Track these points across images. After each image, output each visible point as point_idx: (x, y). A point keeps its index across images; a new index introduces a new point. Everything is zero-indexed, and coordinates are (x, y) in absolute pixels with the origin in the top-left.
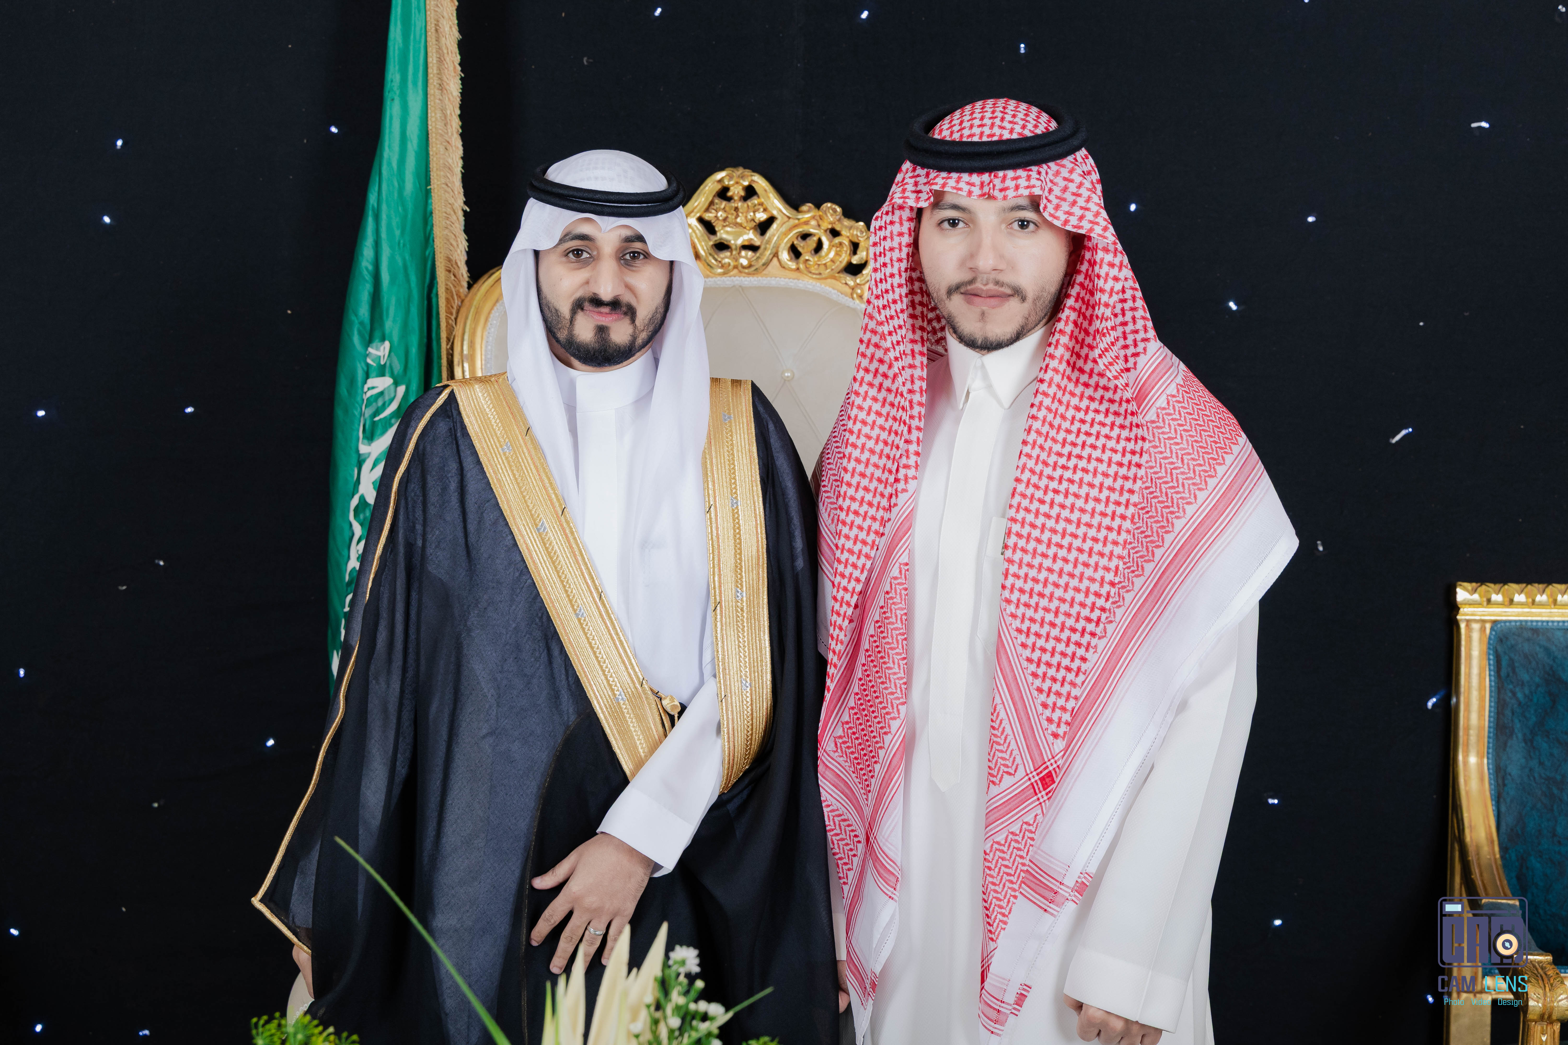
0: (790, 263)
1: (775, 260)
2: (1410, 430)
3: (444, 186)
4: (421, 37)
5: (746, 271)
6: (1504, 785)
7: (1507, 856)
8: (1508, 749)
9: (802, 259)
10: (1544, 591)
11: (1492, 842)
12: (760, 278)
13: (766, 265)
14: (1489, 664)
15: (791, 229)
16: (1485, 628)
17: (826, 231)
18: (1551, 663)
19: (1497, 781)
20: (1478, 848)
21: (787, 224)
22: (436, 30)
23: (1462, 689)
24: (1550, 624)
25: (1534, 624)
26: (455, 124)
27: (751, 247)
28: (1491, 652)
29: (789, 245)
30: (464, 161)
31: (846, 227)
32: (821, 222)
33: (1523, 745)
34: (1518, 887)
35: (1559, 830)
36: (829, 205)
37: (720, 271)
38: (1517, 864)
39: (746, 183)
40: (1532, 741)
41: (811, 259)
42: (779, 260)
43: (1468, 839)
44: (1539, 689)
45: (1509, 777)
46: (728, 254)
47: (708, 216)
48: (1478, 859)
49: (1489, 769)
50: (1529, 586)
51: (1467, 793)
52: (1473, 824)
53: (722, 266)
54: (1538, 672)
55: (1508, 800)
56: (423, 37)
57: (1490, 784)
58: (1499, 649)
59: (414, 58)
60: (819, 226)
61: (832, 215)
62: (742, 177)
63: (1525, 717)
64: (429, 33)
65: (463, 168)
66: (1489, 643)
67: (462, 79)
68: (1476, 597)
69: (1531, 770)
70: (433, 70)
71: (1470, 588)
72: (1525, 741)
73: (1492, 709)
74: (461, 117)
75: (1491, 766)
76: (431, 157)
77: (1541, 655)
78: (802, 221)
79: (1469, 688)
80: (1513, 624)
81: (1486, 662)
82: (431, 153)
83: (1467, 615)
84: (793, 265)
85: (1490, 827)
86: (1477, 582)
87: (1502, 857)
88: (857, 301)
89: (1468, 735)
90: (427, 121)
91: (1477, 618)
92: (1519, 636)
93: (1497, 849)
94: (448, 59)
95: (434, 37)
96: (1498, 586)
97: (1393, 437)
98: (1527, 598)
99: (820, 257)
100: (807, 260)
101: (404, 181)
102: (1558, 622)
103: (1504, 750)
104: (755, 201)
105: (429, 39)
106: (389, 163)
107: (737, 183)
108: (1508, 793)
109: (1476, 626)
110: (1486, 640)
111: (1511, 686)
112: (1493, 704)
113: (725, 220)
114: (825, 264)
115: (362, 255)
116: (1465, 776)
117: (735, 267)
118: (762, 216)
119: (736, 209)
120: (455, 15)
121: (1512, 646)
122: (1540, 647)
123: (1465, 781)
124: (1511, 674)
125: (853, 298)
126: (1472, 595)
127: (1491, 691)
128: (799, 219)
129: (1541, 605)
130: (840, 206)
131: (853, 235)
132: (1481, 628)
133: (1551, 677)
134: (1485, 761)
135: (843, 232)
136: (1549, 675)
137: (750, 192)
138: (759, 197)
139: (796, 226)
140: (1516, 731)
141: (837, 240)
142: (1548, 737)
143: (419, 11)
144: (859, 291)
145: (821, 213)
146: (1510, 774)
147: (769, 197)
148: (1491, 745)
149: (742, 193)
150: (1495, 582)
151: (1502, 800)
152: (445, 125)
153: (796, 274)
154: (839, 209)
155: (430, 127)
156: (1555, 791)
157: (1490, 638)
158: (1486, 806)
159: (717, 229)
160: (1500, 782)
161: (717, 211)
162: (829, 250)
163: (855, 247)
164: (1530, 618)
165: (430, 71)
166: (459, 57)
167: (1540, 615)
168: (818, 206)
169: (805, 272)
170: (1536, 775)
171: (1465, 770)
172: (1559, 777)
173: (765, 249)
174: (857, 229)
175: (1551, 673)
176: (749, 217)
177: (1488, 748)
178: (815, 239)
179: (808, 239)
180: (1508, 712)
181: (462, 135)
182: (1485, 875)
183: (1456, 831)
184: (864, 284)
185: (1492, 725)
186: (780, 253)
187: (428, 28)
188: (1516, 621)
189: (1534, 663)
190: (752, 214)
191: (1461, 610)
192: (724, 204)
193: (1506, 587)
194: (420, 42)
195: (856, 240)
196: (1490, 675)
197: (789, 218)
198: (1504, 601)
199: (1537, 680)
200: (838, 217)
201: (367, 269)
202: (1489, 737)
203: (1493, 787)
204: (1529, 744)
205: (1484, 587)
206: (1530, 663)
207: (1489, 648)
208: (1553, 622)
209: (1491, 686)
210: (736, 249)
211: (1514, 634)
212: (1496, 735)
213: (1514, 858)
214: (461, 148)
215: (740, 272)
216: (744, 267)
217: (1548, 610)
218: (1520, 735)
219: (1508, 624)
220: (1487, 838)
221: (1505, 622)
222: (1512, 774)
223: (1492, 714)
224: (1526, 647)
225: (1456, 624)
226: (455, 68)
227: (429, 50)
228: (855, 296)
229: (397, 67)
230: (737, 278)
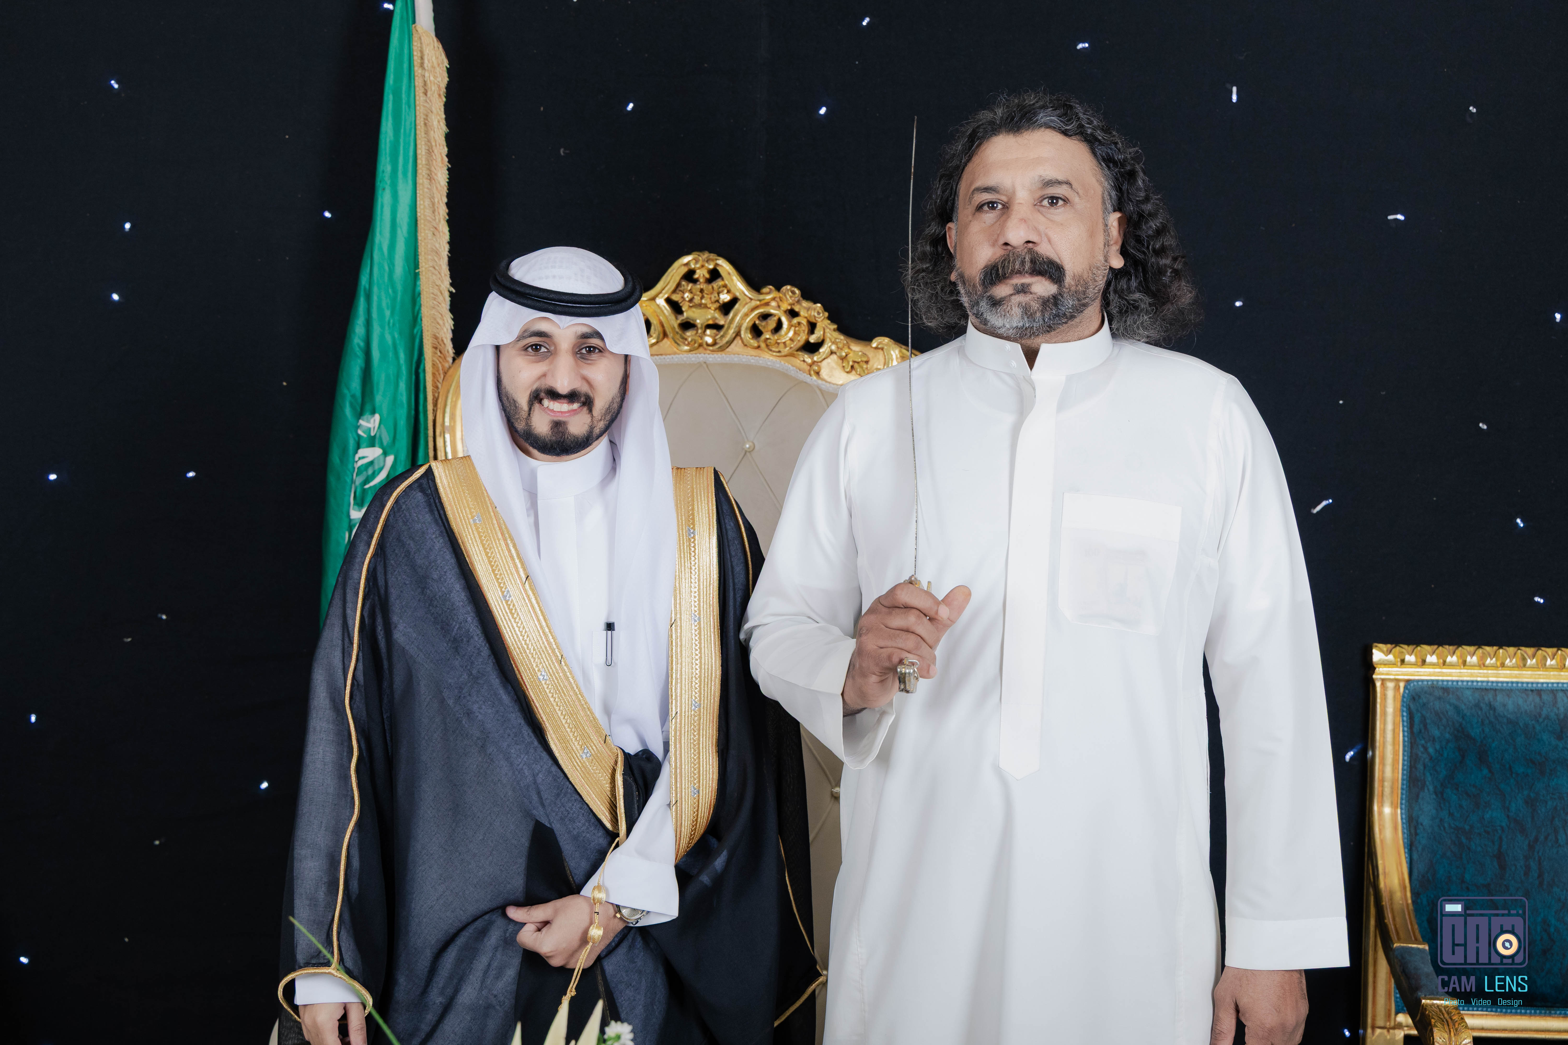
0: (752, 341)
1: (738, 338)
2: (1331, 501)
3: (431, 269)
4: (410, 130)
5: (711, 348)
6: (1416, 834)
7: (1419, 901)
8: (1420, 800)
9: (763, 338)
10: (1454, 653)
11: (1405, 888)
12: (724, 355)
13: (730, 343)
14: (1403, 721)
15: (753, 309)
16: (1399, 687)
17: (785, 312)
18: (1461, 720)
19: (1410, 831)
20: (1391, 894)
21: (749, 304)
22: (425, 124)
23: (1378, 744)
24: (1460, 683)
25: (1445, 683)
26: (443, 211)
27: (717, 327)
28: (1405, 709)
29: (751, 324)
30: (450, 246)
31: (805, 308)
32: (781, 303)
33: (1434, 797)
34: (1429, 930)
35: (1467, 877)
36: (789, 287)
37: (686, 348)
38: (1428, 908)
39: (711, 267)
40: (1442, 794)
41: (772, 338)
42: (741, 338)
43: (1382, 885)
44: (1450, 745)
45: (1420, 827)
46: (694, 332)
47: (675, 297)
48: (1391, 904)
49: (1402, 819)
50: (1440, 648)
51: (1382, 841)
52: (1387, 870)
53: (688, 345)
54: (1448, 729)
55: (1420, 849)
56: (413, 131)
57: (1403, 833)
58: (1412, 706)
59: (404, 149)
60: (779, 307)
61: (791, 297)
62: (708, 261)
63: (1436, 771)
64: (418, 127)
65: (449, 252)
66: (1403, 701)
67: (449, 169)
68: (1391, 657)
69: (1441, 820)
70: (422, 161)
71: (1385, 649)
72: (1436, 793)
73: (1406, 763)
74: (447, 204)
75: (1404, 816)
76: (420, 242)
77: (1451, 712)
78: (763, 302)
79: (1384, 743)
80: (1426, 683)
81: (1399, 719)
82: (420, 238)
83: (1383, 674)
84: (754, 343)
85: (1402, 874)
86: (1391, 644)
87: (1413, 902)
88: (814, 378)
89: (1383, 786)
90: (416, 208)
91: (1392, 677)
92: (1431, 695)
93: (1409, 894)
94: (436, 151)
95: (423, 130)
96: (1411, 648)
97: (1315, 508)
98: (1438, 659)
99: (780, 336)
100: (767, 339)
101: (394, 265)
102: (1468, 681)
103: (1417, 801)
104: (719, 283)
105: (418, 132)
106: (381, 249)
107: (703, 266)
108: (1419, 842)
109: (1390, 685)
110: (1399, 698)
111: (1423, 742)
112: (1406, 758)
113: (691, 300)
114: (784, 343)
115: (354, 332)
116: (1380, 825)
117: (700, 345)
118: (725, 297)
119: (702, 291)
120: (443, 110)
121: (1424, 704)
122: (1450, 705)
123: (1380, 830)
124: (1423, 731)
125: (810, 375)
126: (1387, 656)
127: (1404, 746)
128: (760, 301)
129: (1452, 665)
130: (799, 289)
131: (810, 316)
132: (1395, 687)
133: (1461, 734)
134: (1399, 811)
135: (803, 313)
136: (1458, 731)
137: (715, 275)
138: (723, 279)
139: (756, 307)
140: (1427, 783)
141: (795, 320)
142: (1457, 789)
143: (409, 107)
144: (816, 368)
145: (781, 295)
146: (1422, 824)
147: (732, 280)
148: (1404, 796)
149: (707, 276)
150: (1408, 644)
151: (1414, 848)
152: (434, 212)
153: (757, 352)
154: (797, 291)
155: (419, 214)
156: (1464, 840)
157: (1403, 696)
158: (1399, 854)
159: (683, 309)
160: (1413, 831)
161: (684, 293)
162: (789, 329)
163: (812, 327)
164: (1440, 678)
165: (419, 161)
166: (446, 149)
167: (1450, 675)
168: (778, 289)
169: (766, 350)
170: (1446, 825)
171: (1380, 819)
172: (1467, 827)
173: (729, 328)
174: (815, 309)
175: (1460, 729)
176: (713, 299)
177: (1402, 799)
178: (776, 318)
179: (769, 318)
180: (1420, 767)
181: (448, 221)
182: (1397, 919)
183: (1372, 877)
184: (821, 362)
185: (1405, 777)
186: (742, 333)
187: (418, 122)
188: (1427, 681)
189: (1444, 721)
190: (717, 295)
191: (1377, 669)
192: (690, 285)
193: (1419, 648)
194: (410, 135)
195: (813, 320)
196: (1403, 731)
197: (751, 299)
198: (1416, 661)
199: (1447, 736)
200: (796, 299)
201: (358, 345)
202: (1402, 789)
203: (1406, 835)
204: (1440, 796)
205: (1398, 648)
206: (1441, 720)
207: (1403, 706)
208: (1462, 681)
209: (1404, 741)
210: (701, 328)
211: (1426, 693)
212: (1409, 786)
213: (1425, 902)
214: (448, 234)
215: (705, 349)
216: (708, 345)
217: (1458, 671)
218: (1431, 788)
219: (1420, 683)
220: (1400, 884)
221: (1418, 681)
222: (1424, 824)
223: (1405, 767)
224: (1437, 705)
225: (1372, 682)
226: (442, 159)
227: (418, 142)
228: (812, 372)
229: (388, 159)
230: (703, 355)
